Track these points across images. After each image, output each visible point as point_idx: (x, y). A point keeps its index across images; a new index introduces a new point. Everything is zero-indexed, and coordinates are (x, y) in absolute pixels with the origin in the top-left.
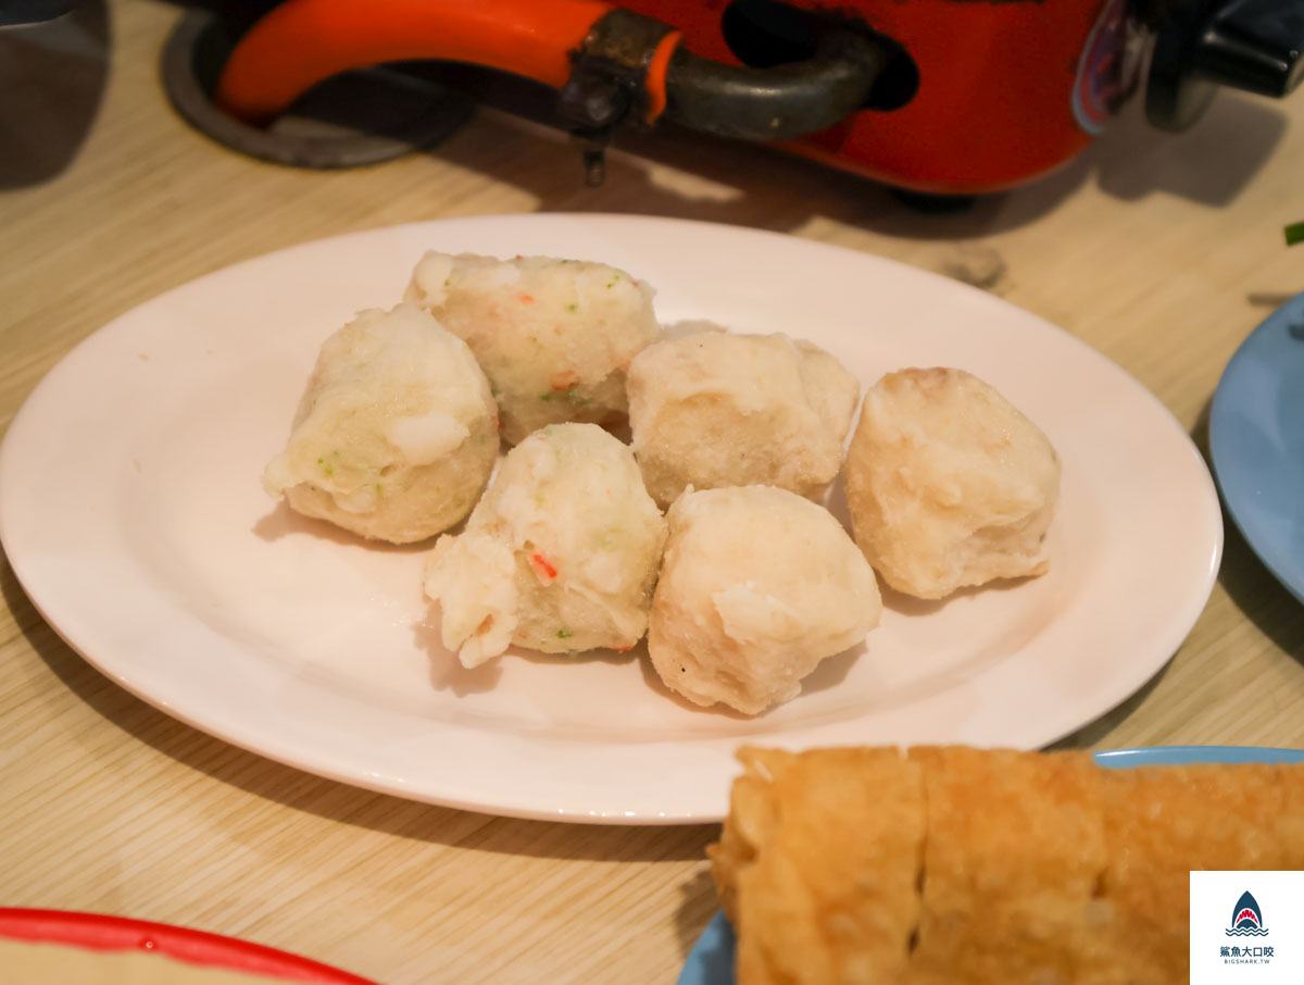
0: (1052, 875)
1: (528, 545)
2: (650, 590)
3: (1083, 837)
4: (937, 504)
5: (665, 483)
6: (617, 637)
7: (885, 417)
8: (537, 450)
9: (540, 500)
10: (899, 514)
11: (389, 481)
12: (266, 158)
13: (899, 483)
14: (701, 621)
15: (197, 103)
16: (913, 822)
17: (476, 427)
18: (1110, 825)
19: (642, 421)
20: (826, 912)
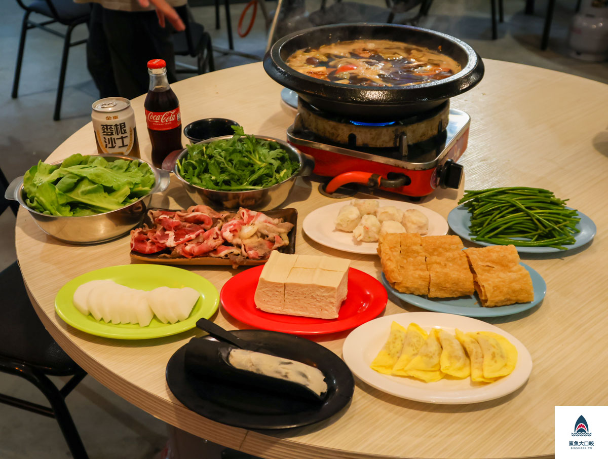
0: (415, 244)
1: (365, 226)
2: (379, 232)
4: (413, 223)
5: (381, 222)
6: (375, 238)
7: (407, 214)
8: (365, 216)
9: (366, 221)
10: (409, 225)
11: (349, 222)
12: (332, 197)
13: (409, 221)
14: (384, 233)
15: (323, 192)
16: (399, 240)
17: (358, 216)
19: (378, 215)
20: (391, 248)
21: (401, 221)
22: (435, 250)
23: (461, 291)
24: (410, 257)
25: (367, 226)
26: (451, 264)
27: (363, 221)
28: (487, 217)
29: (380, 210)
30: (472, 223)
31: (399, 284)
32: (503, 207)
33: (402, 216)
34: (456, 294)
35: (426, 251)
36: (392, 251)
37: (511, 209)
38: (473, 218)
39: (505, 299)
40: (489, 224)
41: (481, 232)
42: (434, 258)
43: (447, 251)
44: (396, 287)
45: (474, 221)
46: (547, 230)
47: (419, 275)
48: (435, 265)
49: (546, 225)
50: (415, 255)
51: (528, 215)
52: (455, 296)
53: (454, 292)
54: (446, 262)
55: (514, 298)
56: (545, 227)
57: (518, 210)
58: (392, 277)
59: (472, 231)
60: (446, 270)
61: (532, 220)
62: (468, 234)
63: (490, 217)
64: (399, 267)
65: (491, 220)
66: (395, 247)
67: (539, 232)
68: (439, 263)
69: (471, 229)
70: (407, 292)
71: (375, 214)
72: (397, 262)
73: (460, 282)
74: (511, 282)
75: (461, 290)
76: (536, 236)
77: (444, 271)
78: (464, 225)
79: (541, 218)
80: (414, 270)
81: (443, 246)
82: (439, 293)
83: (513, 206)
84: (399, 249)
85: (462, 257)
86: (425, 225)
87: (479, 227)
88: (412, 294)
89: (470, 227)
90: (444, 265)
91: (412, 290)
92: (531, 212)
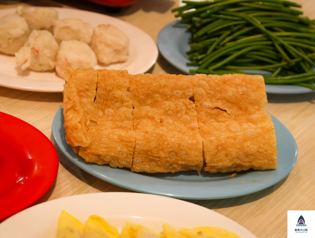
1: (33, 48)
3: (125, 82)
4: (107, 45)
6: (50, 66)
7: (98, 31)
8: (35, 33)
9: (35, 40)
10: (101, 47)
13: (101, 42)
14: (64, 60)
18: (130, 82)
19: (56, 31)
20: (79, 92)
21: (88, 40)
22: (148, 96)
23: (182, 165)
24: (109, 107)
25: (37, 48)
26: (170, 121)
27: (31, 40)
28: (212, 40)
29: (59, 24)
30: (192, 47)
31: (85, 149)
32: (235, 26)
33: (91, 33)
34: (174, 168)
35: (135, 97)
36: (81, 96)
37: (246, 30)
38: (192, 41)
39: (233, 165)
40: (215, 50)
41: (204, 60)
42: (146, 110)
43: (167, 99)
44: (80, 154)
45: (195, 44)
46: (293, 62)
47: (120, 137)
48: (145, 121)
49: (293, 54)
50: (118, 104)
51: (269, 38)
52: (173, 171)
53: (171, 165)
54: (163, 117)
55: (247, 164)
56: (292, 57)
57: (256, 31)
58: (74, 138)
59: (191, 59)
60: (162, 130)
61: (273, 46)
62: (185, 64)
63: (217, 40)
64: (88, 123)
65: (218, 45)
66: (87, 90)
67: (283, 63)
68: (152, 118)
69: (191, 56)
70: (99, 163)
71: (51, 29)
72: (86, 113)
73: (182, 150)
74: (245, 140)
75: (183, 163)
76: (279, 70)
77: (157, 131)
78: (181, 50)
79: (286, 44)
80: (112, 128)
81: (161, 91)
82: (147, 166)
83: (249, 24)
84: (92, 93)
85: (189, 109)
86: (124, 48)
87: (201, 54)
88: (107, 165)
89: (188, 53)
90: (159, 121)
91: (107, 159)
92: (274, 35)
